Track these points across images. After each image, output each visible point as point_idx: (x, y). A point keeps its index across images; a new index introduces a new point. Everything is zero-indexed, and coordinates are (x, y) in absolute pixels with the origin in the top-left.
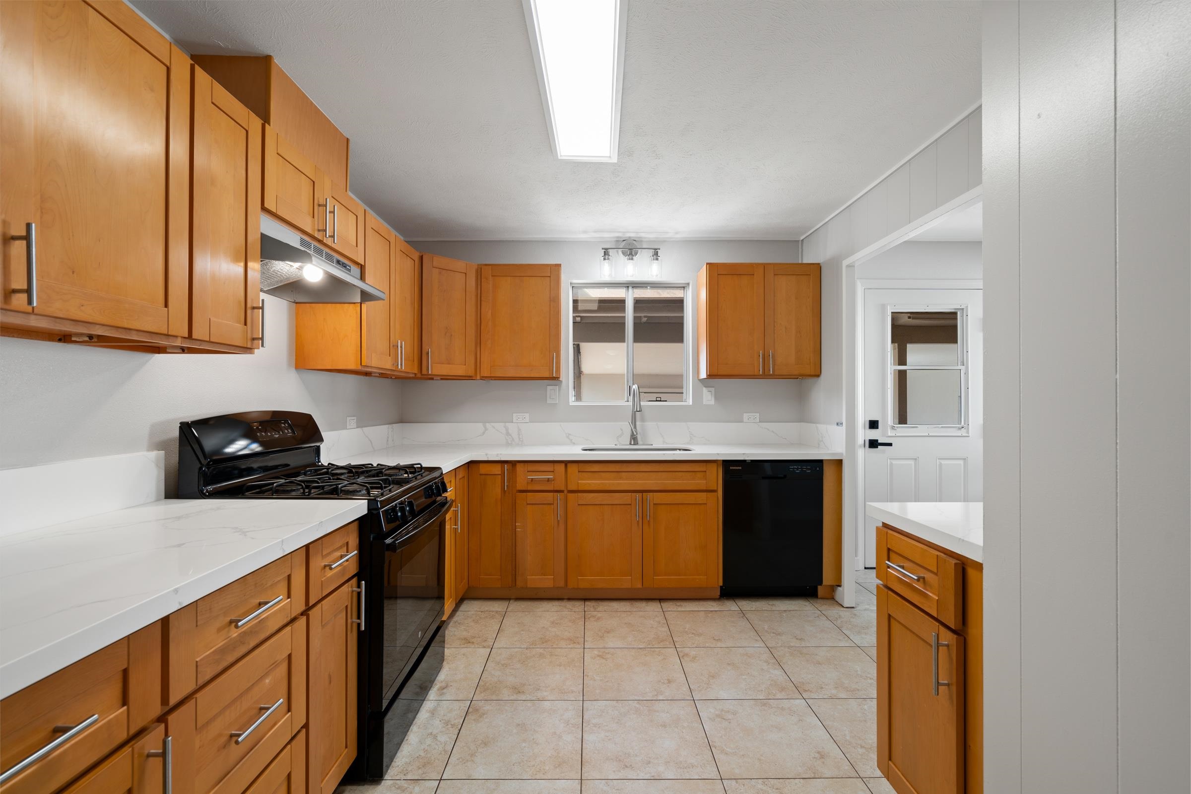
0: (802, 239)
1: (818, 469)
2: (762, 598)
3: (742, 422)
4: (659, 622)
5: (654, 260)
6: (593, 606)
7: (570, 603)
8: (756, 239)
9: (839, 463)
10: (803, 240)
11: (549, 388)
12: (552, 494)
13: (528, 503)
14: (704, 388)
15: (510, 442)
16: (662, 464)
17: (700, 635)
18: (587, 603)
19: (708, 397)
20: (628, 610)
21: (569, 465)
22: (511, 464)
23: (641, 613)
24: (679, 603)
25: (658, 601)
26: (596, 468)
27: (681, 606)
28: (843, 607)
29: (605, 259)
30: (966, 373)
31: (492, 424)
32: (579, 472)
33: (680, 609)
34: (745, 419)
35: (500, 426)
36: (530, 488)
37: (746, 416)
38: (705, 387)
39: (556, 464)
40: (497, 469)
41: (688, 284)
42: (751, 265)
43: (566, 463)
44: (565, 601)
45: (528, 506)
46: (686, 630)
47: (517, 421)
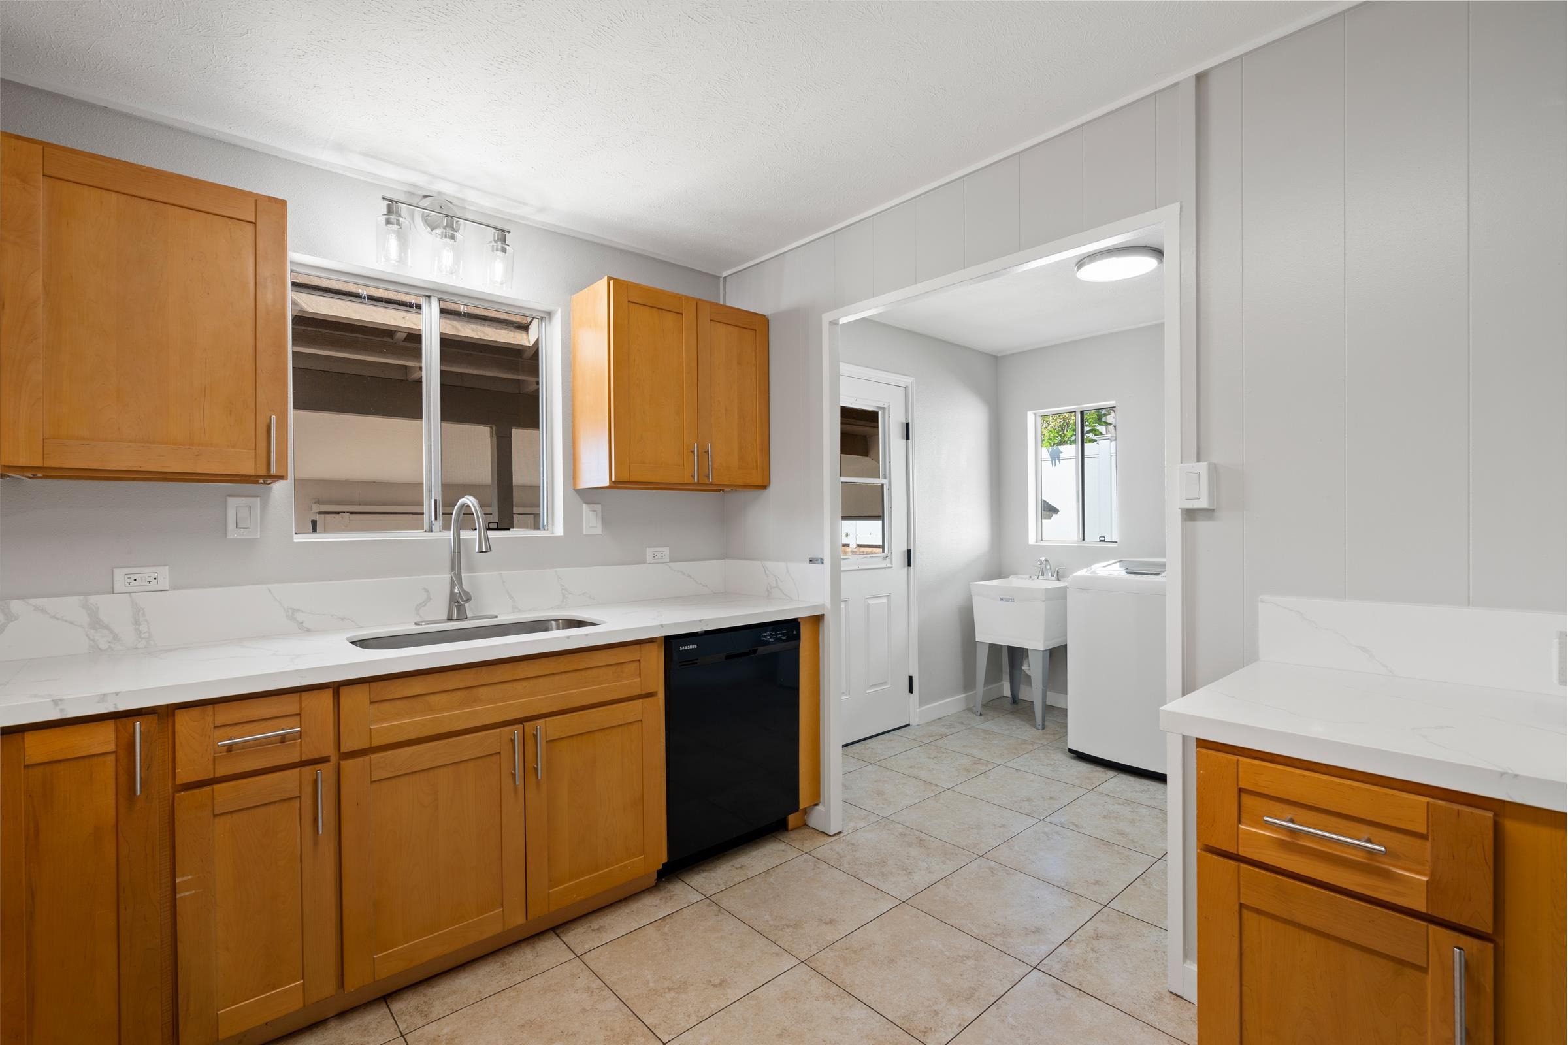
0: (725, 274)
1: (795, 633)
2: (718, 859)
3: (644, 562)
4: (589, 990)
5: (497, 250)
6: (417, 1008)
7: (352, 1025)
8: (663, 259)
9: (818, 619)
10: (725, 277)
11: (232, 501)
12: (297, 770)
13: (216, 813)
14: (584, 505)
15: (103, 645)
16: (562, 658)
17: (682, 987)
18: (398, 1006)
19: (591, 521)
20: (504, 984)
21: (344, 691)
22: (155, 717)
23: (538, 982)
24: (595, 923)
25: (552, 934)
26: (417, 687)
27: (601, 929)
28: (829, 835)
29: (388, 222)
30: (890, 489)
31: (32, 601)
32: (371, 703)
33: (608, 937)
34: (649, 559)
35: (70, 606)
36: (221, 771)
37: (650, 552)
38: (586, 503)
39: (305, 695)
40: (104, 739)
41: (549, 314)
42: (679, 297)
43: (336, 688)
44: (332, 1024)
45: (217, 820)
46: (651, 984)
47: (129, 589)
